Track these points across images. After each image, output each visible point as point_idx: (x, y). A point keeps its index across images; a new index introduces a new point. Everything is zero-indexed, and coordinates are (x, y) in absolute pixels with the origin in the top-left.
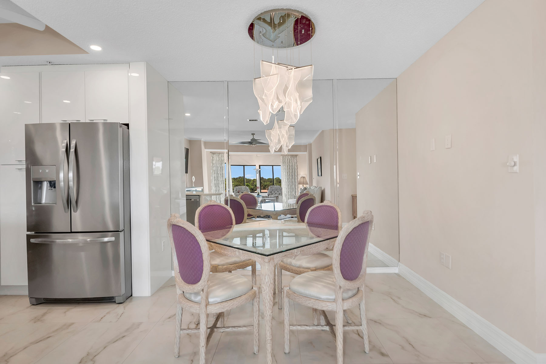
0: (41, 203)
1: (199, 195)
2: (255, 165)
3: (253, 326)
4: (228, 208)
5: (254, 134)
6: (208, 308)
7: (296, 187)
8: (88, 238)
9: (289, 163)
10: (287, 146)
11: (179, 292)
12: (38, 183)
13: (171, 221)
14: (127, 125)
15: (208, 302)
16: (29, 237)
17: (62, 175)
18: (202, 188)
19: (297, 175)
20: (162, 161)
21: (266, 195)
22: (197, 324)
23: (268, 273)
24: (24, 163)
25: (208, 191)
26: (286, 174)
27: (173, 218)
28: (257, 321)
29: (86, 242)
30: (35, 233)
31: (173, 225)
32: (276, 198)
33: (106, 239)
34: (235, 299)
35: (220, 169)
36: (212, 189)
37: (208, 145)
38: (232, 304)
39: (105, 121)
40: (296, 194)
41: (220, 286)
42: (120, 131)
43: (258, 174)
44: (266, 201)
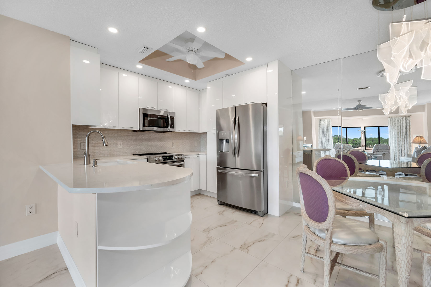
0: (222, 151)
1: (311, 150)
2: (360, 127)
3: (378, 276)
4: (341, 161)
5: (361, 101)
6: (332, 246)
7: (408, 146)
8: (244, 173)
9: (399, 124)
10: (406, 107)
11: (304, 224)
12: (222, 140)
13: (300, 170)
14: (266, 104)
15: (332, 241)
16: (218, 169)
17: (232, 136)
18: (312, 145)
19: (410, 135)
20: (283, 127)
21: (372, 152)
22: (316, 249)
23: (406, 234)
24: (216, 130)
25: (316, 147)
26: (396, 134)
27: (302, 167)
28: (384, 273)
29: (243, 175)
30: (220, 167)
31: (301, 172)
32: (383, 155)
33: (253, 175)
34: (360, 247)
35: (326, 131)
36: (319, 146)
37: (316, 113)
38: (357, 250)
39: (254, 103)
40: (408, 152)
41: (342, 229)
42: (262, 107)
43: (363, 134)
44: (373, 157)
